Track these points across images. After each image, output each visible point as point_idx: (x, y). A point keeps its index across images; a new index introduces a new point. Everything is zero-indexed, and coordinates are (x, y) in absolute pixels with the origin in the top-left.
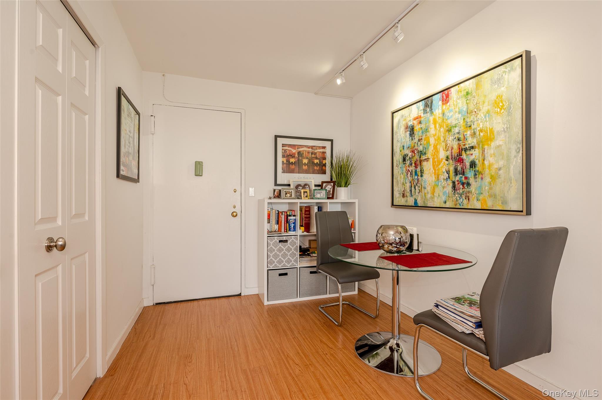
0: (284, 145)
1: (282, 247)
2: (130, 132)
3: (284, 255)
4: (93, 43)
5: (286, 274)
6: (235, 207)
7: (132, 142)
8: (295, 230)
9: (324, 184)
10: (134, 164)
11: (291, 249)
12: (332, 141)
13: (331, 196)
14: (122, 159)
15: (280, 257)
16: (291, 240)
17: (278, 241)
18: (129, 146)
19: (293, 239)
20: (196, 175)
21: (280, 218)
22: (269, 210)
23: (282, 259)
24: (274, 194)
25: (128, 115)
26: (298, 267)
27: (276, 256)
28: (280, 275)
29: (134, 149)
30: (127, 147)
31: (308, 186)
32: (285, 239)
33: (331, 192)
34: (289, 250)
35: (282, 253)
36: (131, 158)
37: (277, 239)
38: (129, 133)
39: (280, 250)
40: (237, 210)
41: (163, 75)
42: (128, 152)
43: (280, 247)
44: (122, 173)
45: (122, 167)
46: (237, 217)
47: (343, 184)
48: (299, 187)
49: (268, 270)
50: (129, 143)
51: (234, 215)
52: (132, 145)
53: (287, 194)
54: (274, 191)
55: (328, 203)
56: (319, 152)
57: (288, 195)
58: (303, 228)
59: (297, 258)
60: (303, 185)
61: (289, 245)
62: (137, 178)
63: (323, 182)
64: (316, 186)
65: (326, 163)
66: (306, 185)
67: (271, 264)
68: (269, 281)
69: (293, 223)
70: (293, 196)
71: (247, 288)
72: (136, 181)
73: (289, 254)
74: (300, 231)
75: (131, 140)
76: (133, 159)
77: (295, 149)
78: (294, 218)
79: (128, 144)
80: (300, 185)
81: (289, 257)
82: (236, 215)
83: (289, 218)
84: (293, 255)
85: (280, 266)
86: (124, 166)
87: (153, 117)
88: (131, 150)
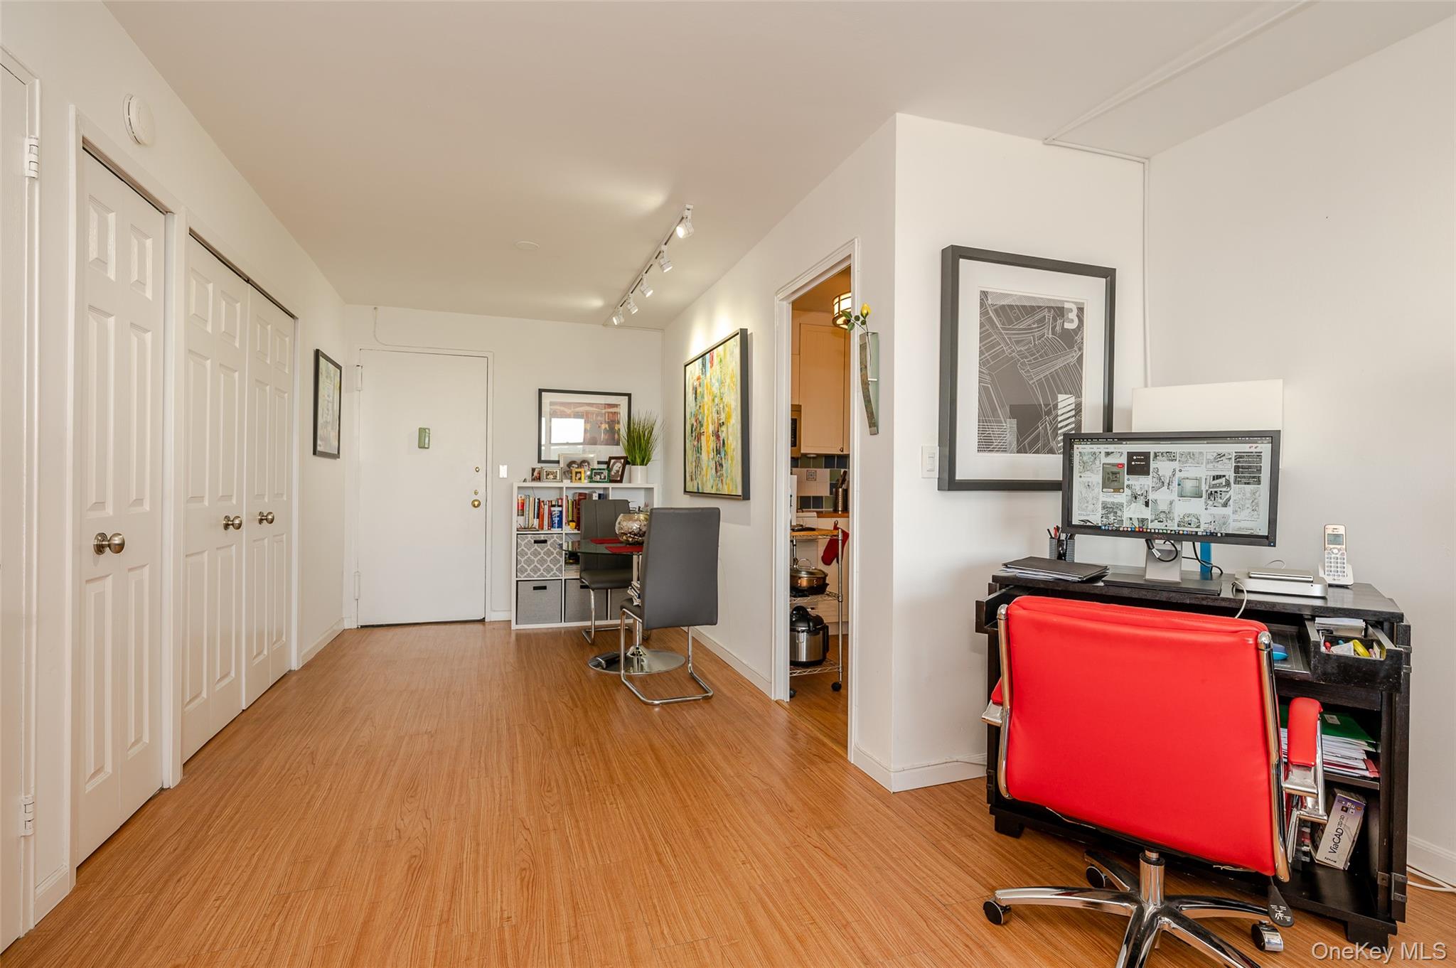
0: (552, 404)
1: (539, 549)
2: (328, 396)
3: (542, 561)
4: (292, 316)
5: (545, 588)
6: (476, 493)
7: (330, 409)
8: (560, 526)
9: (613, 461)
10: (334, 434)
11: (552, 553)
12: (629, 395)
13: (619, 479)
14: (320, 432)
15: (536, 563)
16: (552, 540)
17: (533, 542)
18: (328, 414)
19: (555, 538)
20: (420, 447)
21: (541, 510)
22: (523, 498)
23: (539, 566)
24: (533, 475)
25: (327, 377)
26: (563, 578)
27: (529, 562)
28: (535, 588)
29: (334, 416)
30: (325, 415)
31: (586, 464)
32: (542, 539)
33: (620, 473)
34: (549, 553)
35: (539, 557)
36: (329, 428)
37: (530, 538)
38: (327, 398)
39: (536, 554)
40: (481, 497)
41: (375, 308)
42: (327, 422)
43: (536, 549)
44: (319, 448)
45: (319, 442)
46: (479, 508)
47: (638, 460)
48: (574, 465)
49: (517, 581)
50: (328, 410)
51: (476, 504)
52: (331, 412)
53: (548, 475)
54: (533, 470)
55: (610, 489)
56: (608, 413)
57: (551, 477)
58: (573, 524)
59: (561, 566)
60: (579, 462)
61: (549, 547)
62: (336, 453)
63: (611, 458)
64: (599, 463)
65: (619, 429)
66: (584, 461)
67: (522, 572)
68: (519, 596)
69: (558, 516)
70: (558, 478)
71: (494, 611)
72: (337, 456)
73: (549, 559)
74: (569, 529)
75: (330, 405)
76: (332, 429)
77: (571, 409)
78: (560, 509)
79: (327, 412)
80: (574, 462)
81: (549, 563)
82: (479, 505)
83: (553, 509)
84: (555, 561)
85: (535, 576)
86: (322, 440)
87: (360, 367)
88: (329, 419)
